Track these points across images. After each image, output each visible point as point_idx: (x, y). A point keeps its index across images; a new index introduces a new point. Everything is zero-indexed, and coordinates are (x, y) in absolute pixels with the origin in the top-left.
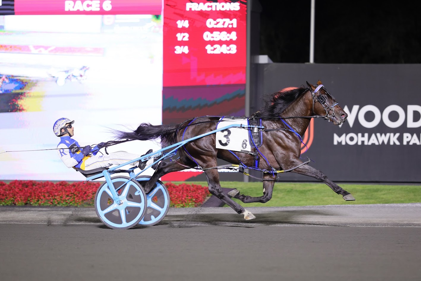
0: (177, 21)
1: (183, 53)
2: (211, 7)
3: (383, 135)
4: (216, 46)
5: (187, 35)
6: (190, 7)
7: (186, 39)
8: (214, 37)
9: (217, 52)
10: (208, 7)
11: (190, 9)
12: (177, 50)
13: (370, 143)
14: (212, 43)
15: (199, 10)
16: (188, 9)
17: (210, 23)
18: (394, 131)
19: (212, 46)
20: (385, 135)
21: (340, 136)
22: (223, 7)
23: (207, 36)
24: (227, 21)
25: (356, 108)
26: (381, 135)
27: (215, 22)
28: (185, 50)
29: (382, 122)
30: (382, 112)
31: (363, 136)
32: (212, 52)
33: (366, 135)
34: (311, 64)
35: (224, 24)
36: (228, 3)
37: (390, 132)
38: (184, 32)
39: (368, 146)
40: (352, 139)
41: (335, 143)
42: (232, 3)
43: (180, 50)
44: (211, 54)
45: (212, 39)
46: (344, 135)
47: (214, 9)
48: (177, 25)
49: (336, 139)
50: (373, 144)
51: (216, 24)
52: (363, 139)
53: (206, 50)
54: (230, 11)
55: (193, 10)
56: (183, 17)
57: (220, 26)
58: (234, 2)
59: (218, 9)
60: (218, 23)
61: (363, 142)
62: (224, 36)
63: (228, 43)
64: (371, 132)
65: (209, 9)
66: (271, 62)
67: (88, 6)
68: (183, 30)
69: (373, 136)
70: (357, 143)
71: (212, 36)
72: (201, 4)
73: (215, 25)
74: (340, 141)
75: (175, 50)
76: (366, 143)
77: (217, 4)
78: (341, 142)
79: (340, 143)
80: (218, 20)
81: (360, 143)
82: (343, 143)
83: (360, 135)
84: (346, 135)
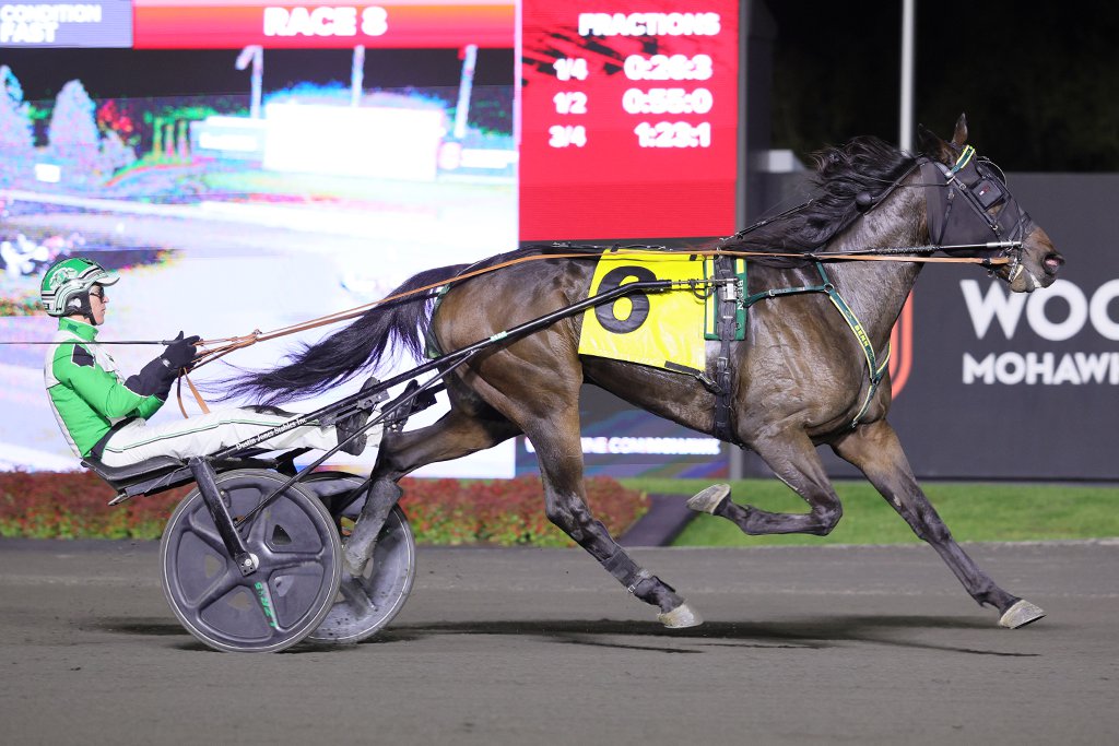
0: (555, 61)
1: (572, 146)
2: (645, 24)
3: (1093, 357)
5: (581, 98)
6: (590, 26)
7: (580, 109)
8: (651, 103)
9: (664, 142)
10: (638, 24)
11: (590, 31)
12: (555, 136)
13: (1058, 380)
14: (652, 119)
15: (613, 32)
16: (583, 31)
17: (636, 67)
19: (652, 126)
20: (1098, 358)
21: (979, 359)
22: (675, 24)
23: (633, 101)
24: (679, 61)
26: (1087, 357)
27: (648, 65)
28: (577, 136)
29: (1088, 325)
30: (1089, 295)
31: (1040, 360)
32: (652, 143)
33: (1048, 357)
35: (671, 70)
36: (686, 16)
37: (1111, 351)
38: (574, 91)
39: (1052, 387)
40: (1010, 368)
41: (968, 378)
42: (699, 15)
43: (563, 136)
44: (648, 148)
45: (648, 110)
46: (991, 358)
47: (651, 32)
48: (555, 71)
49: (971, 369)
50: (1067, 383)
51: (651, 70)
52: (1040, 368)
53: (637, 137)
55: (597, 33)
57: (659, 74)
58: (705, 12)
59: (662, 33)
60: (655, 67)
61: (1040, 376)
62: (675, 101)
64: (1061, 349)
65: (640, 31)
66: (800, 167)
67: (325, 21)
68: (572, 85)
69: (1067, 360)
70: (1024, 379)
71: (647, 101)
72: (619, 17)
73: (649, 73)
74: (979, 374)
75: (550, 136)
76: (1048, 380)
77: (661, 17)
78: (982, 377)
79: (979, 380)
80: (656, 59)
81: (1031, 380)
82: (989, 380)
83: (1032, 357)
84: (997, 357)
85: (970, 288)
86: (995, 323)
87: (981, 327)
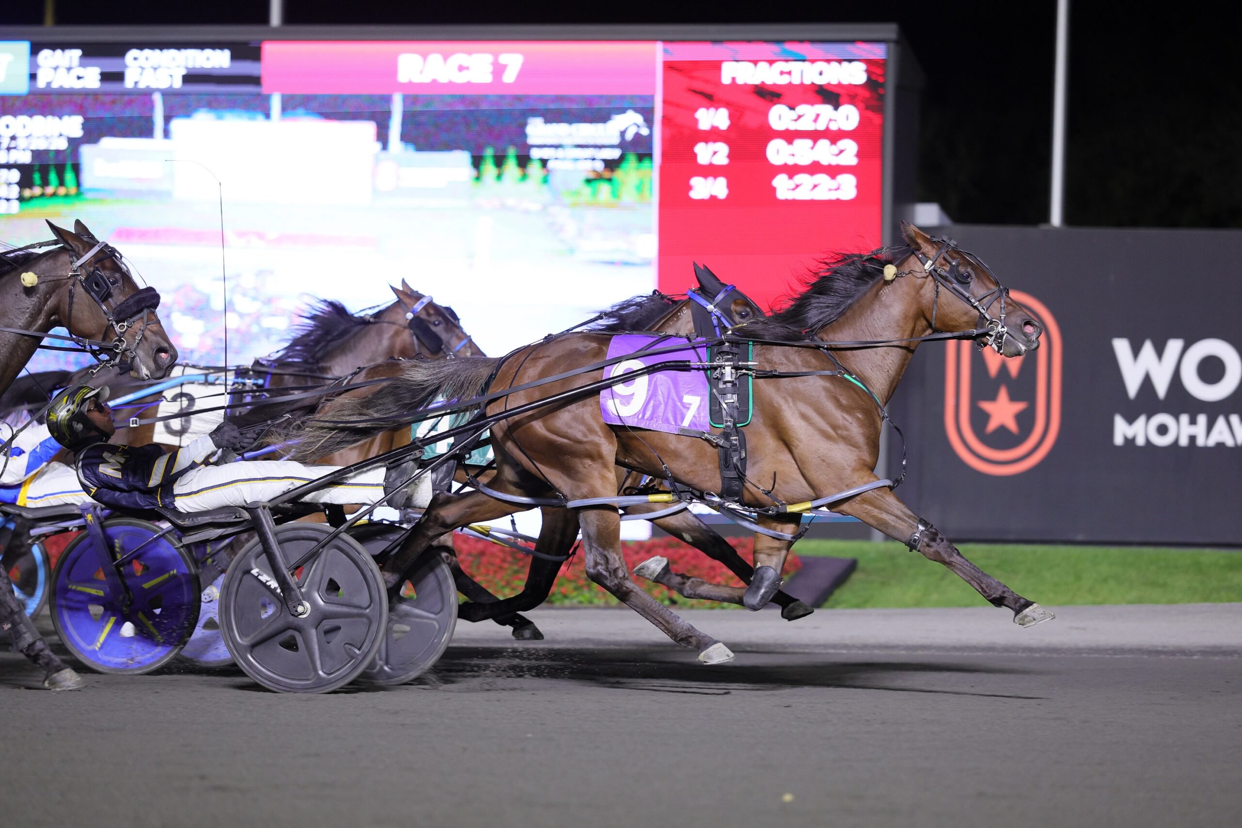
0: (696, 110)
2: (789, 73)
4: (800, 178)
5: (723, 149)
6: (733, 75)
7: (721, 160)
8: (796, 154)
9: (804, 194)
10: (782, 73)
11: (733, 80)
12: (695, 188)
13: (1211, 442)
14: (792, 170)
15: (757, 82)
16: (726, 80)
17: (779, 117)
19: (791, 177)
21: (1131, 420)
22: (821, 73)
23: (779, 152)
24: (826, 110)
25: (1174, 346)
27: (793, 114)
31: (1193, 422)
32: (791, 196)
33: (1202, 419)
34: (1056, 230)
35: (815, 120)
36: (835, 65)
38: (715, 141)
39: (1206, 449)
40: (1163, 430)
41: (1119, 440)
42: (845, 65)
43: (704, 187)
44: (786, 201)
45: (791, 161)
46: (1142, 420)
47: (796, 81)
48: (696, 121)
49: (1122, 430)
50: (1220, 446)
51: (795, 121)
52: (1193, 430)
53: (774, 190)
54: (840, 85)
55: (740, 81)
56: (711, 100)
57: (806, 125)
58: (850, 62)
59: (807, 82)
60: (800, 116)
61: (1192, 439)
63: (835, 171)
64: (1214, 411)
65: (783, 80)
66: (947, 222)
67: (461, 68)
68: (713, 135)
69: (1221, 422)
70: (1176, 442)
71: (792, 153)
72: (763, 66)
73: (793, 123)
74: (1130, 435)
75: (690, 188)
76: (1201, 442)
77: (805, 66)
78: (1133, 440)
79: (1130, 442)
80: (802, 109)
81: (1184, 442)
82: (1140, 441)
83: (1184, 418)
84: (1148, 418)
85: (1121, 347)
86: (1147, 383)
87: (1133, 387)
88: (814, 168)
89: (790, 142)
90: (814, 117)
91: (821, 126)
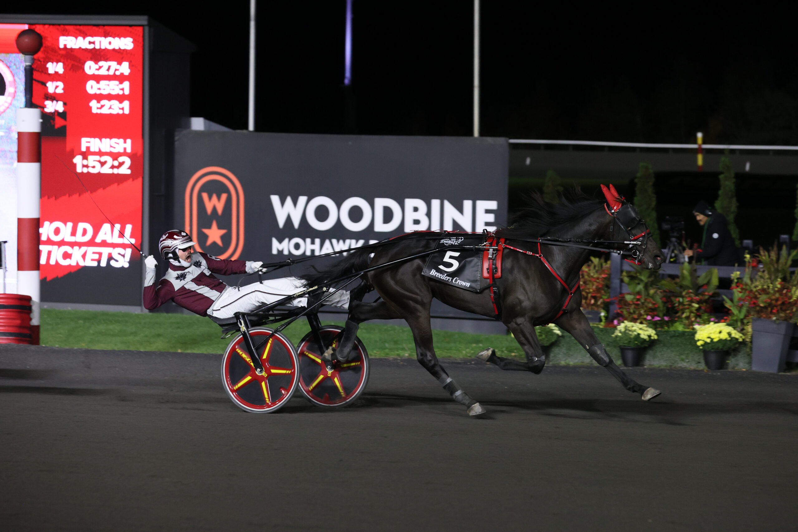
0: (47, 63)
1: (56, 112)
2: (94, 43)
3: (341, 242)
4: (103, 102)
5: (61, 85)
6: (65, 43)
7: (60, 91)
8: (101, 88)
9: (105, 111)
10: (90, 43)
11: (65, 45)
12: (47, 106)
13: (323, 253)
14: (99, 98)
15: (77, 47)
16: (61, 46)
17: (90, 67)
18: (356, 236)
19: (99, 102)
20: (344, 242)
21: (280, 241)
22: (110, 43)
23: (92, 87)
24: (114, 65)
25: (302, 200)
26: (338, 241)
27: (97, 67)
28: (59, 107)
29: (339, 221)
30: (339, 206)
31: (313, 243)
32: (99, 111)
33: (317, 241)
35: (108, 70)
36: (117, 39)
37: (351, 238)
38: (57, 81)
39: (320, 256)
40: (297, 246)
41: (275, 252)
42: (122, 39)
43: (52, 106)
44: (97, 114)
45: (98, 92)
46: (286, 240)
47: (97, 47)
48: (47, 69)
49: (276, 246)
50: (327, 255)
51: (98, 69)
52: (313, 247)
53: (90, 108)
55: (68, 47)
56: (55, 58)
57: (103, 72)
58: (125, 37)
59: (103, 47)
60: (100, 67)
61: (313, 251)
62: (113, 87)
63: (120, 98)
64: (324, 236)
65: (91, 47)
68: (56, 77)
69: (327, 242)
70: (304, 253)
71: (99, 87)
72: (80, 39)
73: (97, 71)
74: (280, 249)
75: (45, 106)
76: (317, 253)
77: (102, 39)
78: (282, 251)
79: (280, 253)
80: (101, 63)
81: (308, 253)
82: (286, 252)
83: (308, 240)
84: (290, 240)
85: (275, 199)
86: (289, 220)
87: (281, 223)
88: (109, 97)
89: (98, 82)
90: (107, 68)
91: (111, 73)
